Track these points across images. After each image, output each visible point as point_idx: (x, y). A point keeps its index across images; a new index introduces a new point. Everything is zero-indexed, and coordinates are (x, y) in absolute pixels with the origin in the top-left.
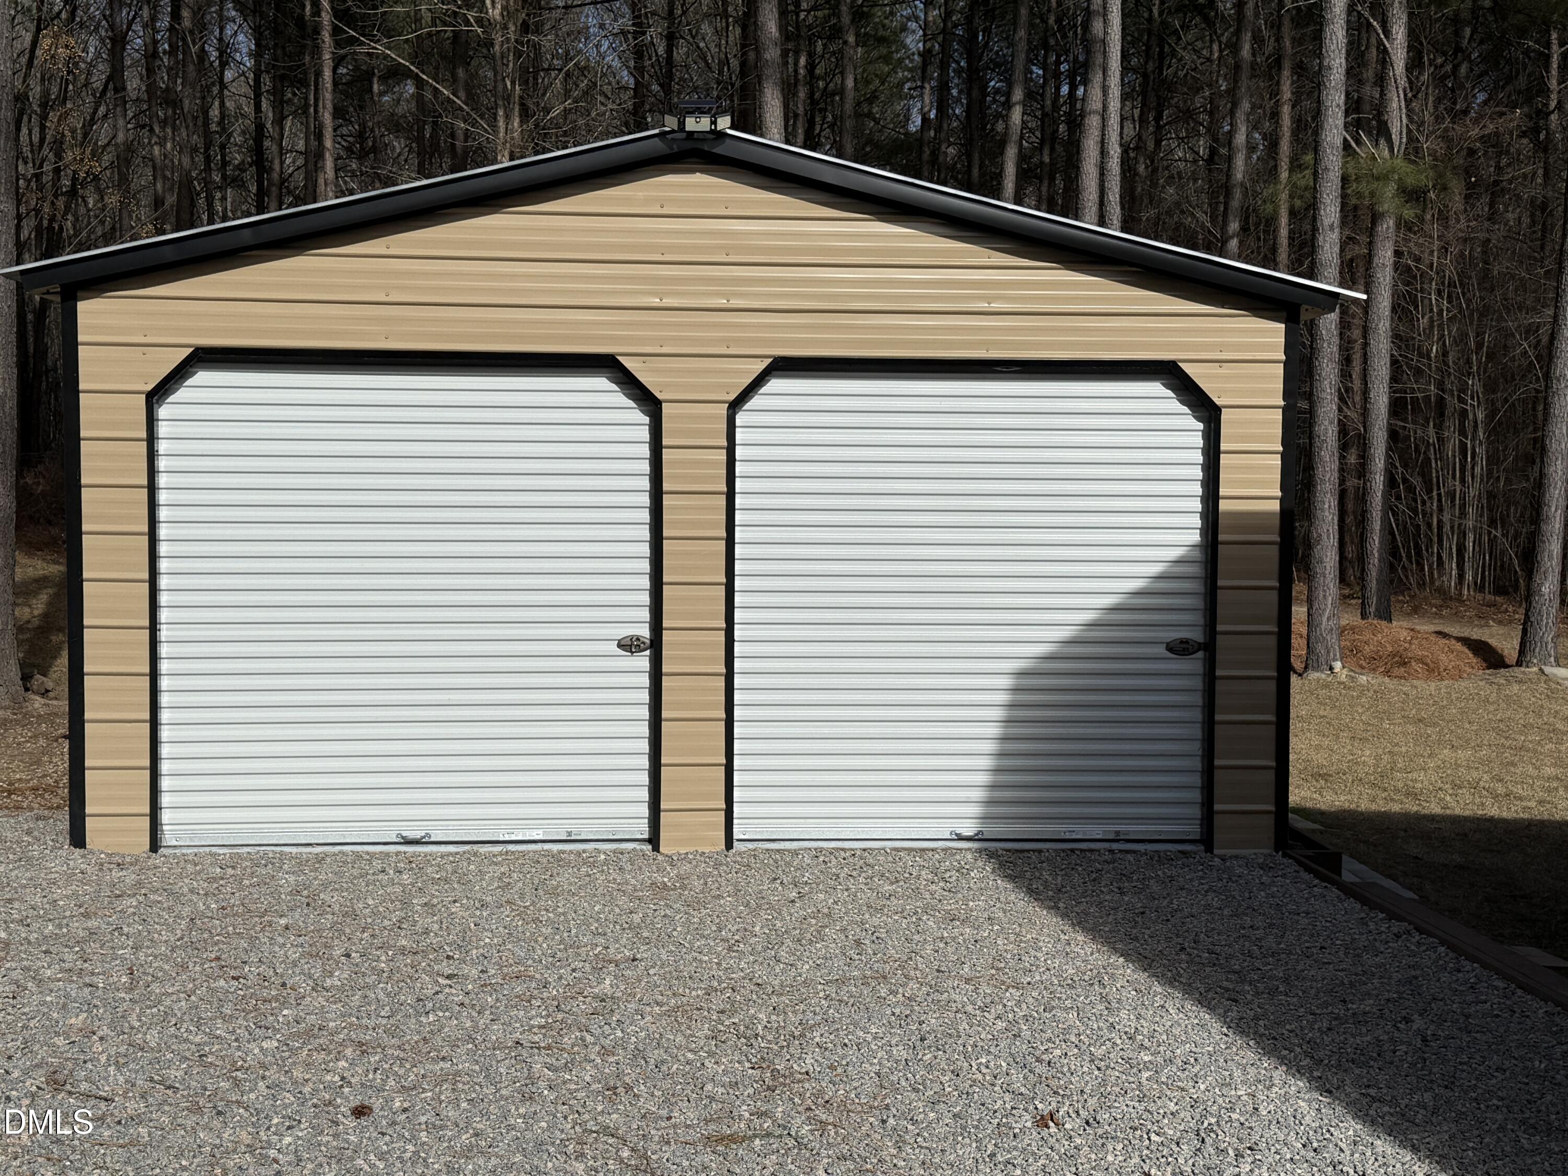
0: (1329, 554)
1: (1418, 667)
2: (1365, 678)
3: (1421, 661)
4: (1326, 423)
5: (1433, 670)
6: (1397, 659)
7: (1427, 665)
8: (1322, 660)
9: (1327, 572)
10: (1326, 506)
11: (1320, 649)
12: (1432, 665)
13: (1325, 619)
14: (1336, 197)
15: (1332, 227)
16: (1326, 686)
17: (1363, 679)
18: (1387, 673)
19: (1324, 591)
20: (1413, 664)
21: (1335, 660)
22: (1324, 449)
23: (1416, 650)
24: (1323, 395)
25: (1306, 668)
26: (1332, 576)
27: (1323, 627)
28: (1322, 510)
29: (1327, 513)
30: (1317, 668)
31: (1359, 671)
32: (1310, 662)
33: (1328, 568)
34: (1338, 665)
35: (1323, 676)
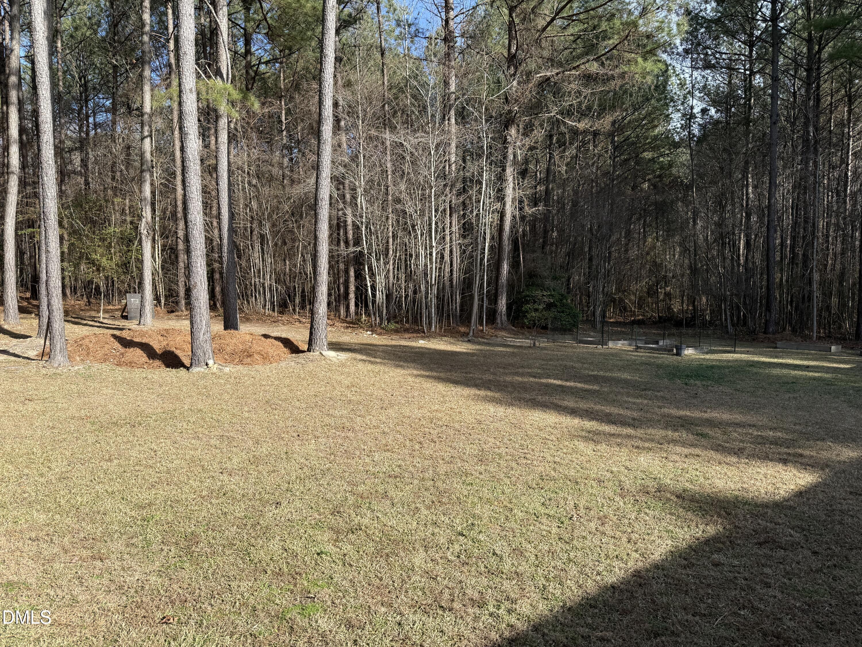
0: (202, 294)
1: (256, 356)
2: (228, 369)
3: (259, 353)
4: (196, 213)
5: (266, 358)
6: (246, 354)
7: (262, 355)
8: (201, 359)
9: (202, 306)
10: (199, 265)
11: (199, 352)
12: (265, 355)
13: (202, 334)
14: (193, 73)
15: (191, 90)
16: (204, 377)
17: (227, 370)
18: (241, 362)
19: (200, 317)
20: (255, 355)
21: (209, 359)
22: (195, 229)
23: (256, 347)
24: (192, 196)
25: (191, 365)
26: (205, 308)
27: (201, 339)
28: (197, 267)
29: (199, 269)
30: (198, 365)
31: (224, 364)
32: (193, 361)
33: (202, 303)
34: (211, 362)
35: (202, 370)
